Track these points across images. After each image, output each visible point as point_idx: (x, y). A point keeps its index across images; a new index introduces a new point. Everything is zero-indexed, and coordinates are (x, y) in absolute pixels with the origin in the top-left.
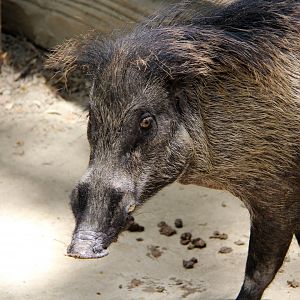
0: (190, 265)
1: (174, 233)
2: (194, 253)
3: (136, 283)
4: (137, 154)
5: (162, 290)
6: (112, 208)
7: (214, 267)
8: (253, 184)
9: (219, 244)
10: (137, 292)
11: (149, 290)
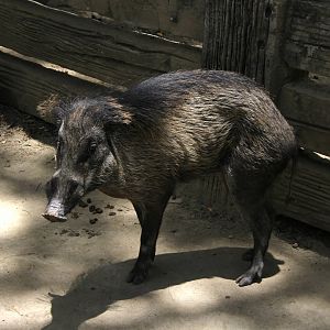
0: (93, 222)
1: (86, 206)
2: (96, 216)
3: (65, 232)
4: (86, 164)
5: (78, 235)
6: (71, 192)
7: (106, 223)
8: (147, 194)
9: (110, 211)
10: (64, 237)
11: (71, 235)
